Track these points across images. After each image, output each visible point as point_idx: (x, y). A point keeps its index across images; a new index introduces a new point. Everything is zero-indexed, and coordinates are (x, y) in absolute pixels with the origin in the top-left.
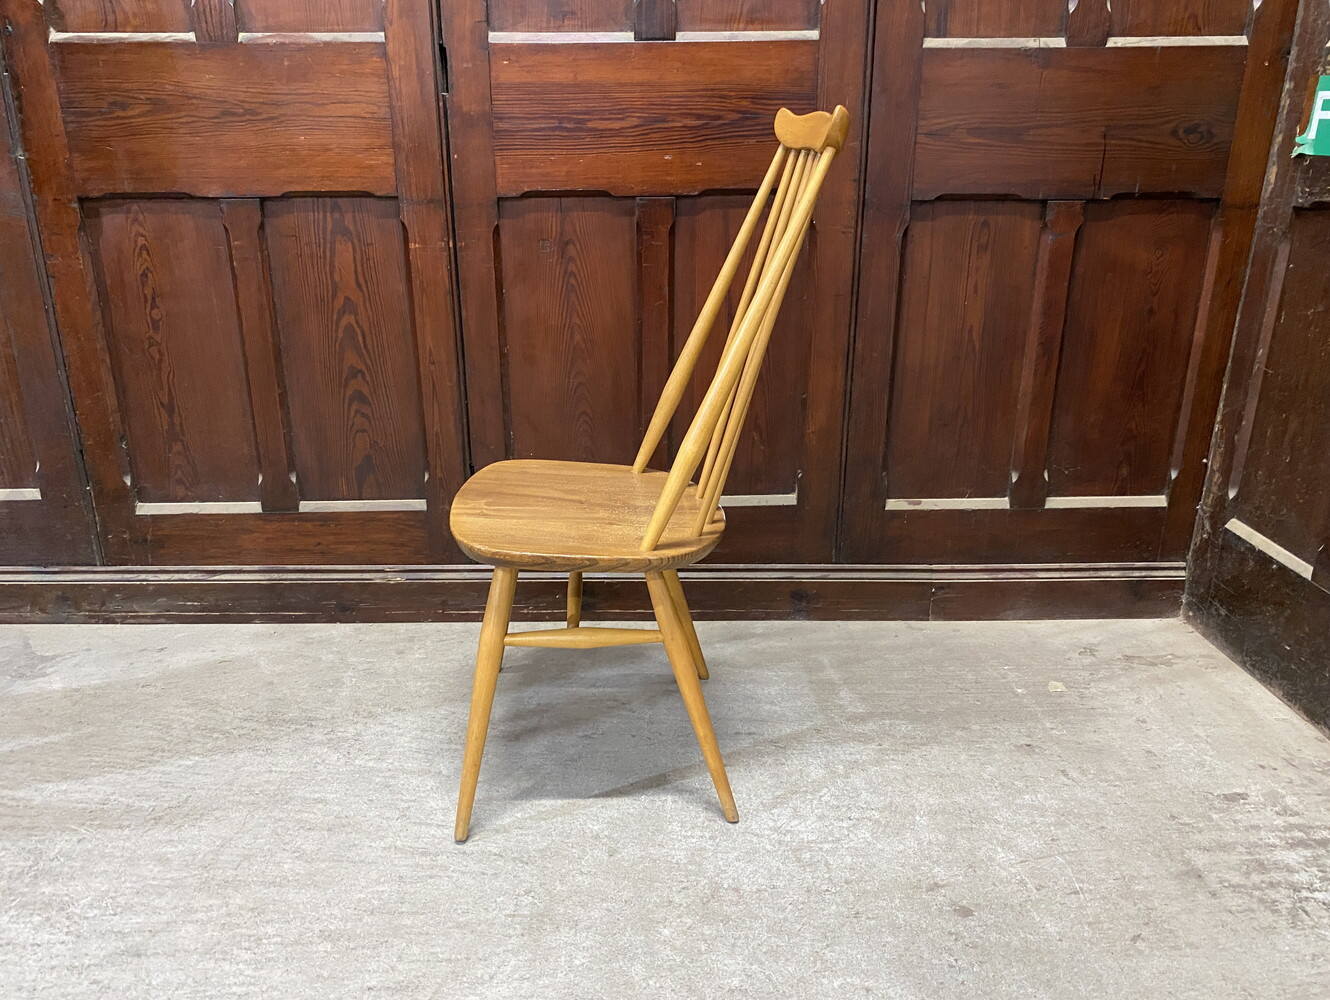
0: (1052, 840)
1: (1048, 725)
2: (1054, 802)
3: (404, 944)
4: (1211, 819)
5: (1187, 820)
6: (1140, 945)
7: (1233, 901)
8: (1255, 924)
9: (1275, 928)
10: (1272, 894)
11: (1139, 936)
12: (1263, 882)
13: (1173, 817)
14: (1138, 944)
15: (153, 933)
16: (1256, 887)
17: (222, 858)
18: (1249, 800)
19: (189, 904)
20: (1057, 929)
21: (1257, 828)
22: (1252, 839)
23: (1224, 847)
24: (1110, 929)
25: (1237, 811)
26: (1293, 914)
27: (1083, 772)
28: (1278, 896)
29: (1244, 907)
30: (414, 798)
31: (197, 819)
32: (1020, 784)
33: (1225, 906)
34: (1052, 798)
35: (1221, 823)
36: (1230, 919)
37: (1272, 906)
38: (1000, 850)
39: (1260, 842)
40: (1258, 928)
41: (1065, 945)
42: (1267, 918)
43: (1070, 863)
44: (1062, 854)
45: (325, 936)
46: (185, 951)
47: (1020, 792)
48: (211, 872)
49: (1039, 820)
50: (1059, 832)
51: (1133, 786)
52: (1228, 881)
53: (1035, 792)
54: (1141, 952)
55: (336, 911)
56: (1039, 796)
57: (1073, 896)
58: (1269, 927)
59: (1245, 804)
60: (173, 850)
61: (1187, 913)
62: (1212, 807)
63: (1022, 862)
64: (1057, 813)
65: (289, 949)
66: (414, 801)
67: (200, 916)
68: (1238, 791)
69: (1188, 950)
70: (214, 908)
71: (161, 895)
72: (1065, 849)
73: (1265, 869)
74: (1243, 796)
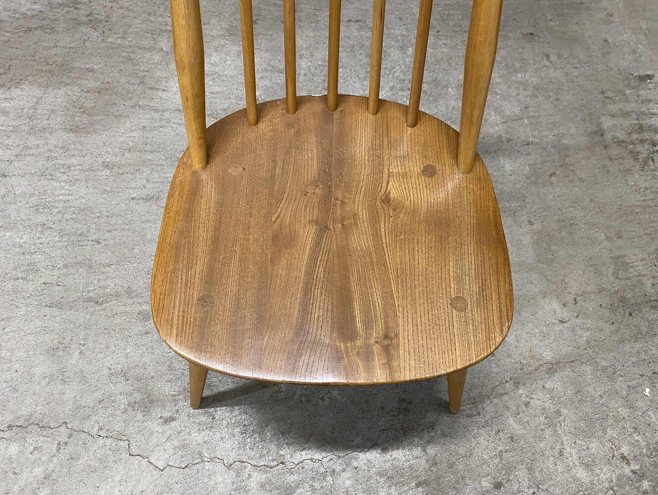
0: (526, 108)
1: (549, 17)
2: (535, 79)
3: (149, 172)
4: (624, 94)
5: (610, 94)
6: (553, 179)
7: (614, 151)
8: (621, 168)
9: (632, 170)
10: (640, 148)
11: (554, 173)
12: (637, 139)
13: (603, 92)
14: (552, 178)
15: (10, 162)
16: (632, 143)
17: (39, 111)
18: (653, 80)
19: (26, 143)
20: (511, 168)
21: (649, 101)
22: (644, 109)
23: (625, 114)
24: (540, 168)
25: (643, 89)
26: (645, 161)
27: (560, 56)
28: (642, 149)
29: (621, 156)
30: (147, 69)
31: (18, 83)
32: (517, 65)
33: (609, 155)
34: (534, 77)
35: (630, 97)
36: (609, 163)
37: (635, 155)
38: (493, 114)
39: (647, 112)
40: (622, 170)
41: (512, 178)
42: (629, 162)
43: (531, 124)
44: (528, 118)
45: (105, 165)
46: (30, 174)
47: (516, 71)
48: (34, 121)
49: (522, 92)
50: (531, 102)
51: (587, 68)
52: (618, 138)
53: (526, 71)
54: (552, 183)
55: (109, 150)
56: (527, 74)
57: (526, 146)
58: (629, 169)
59: (649, 83)
60: (9, 105)
61: (586, 159)
62: (628, 86)
63: (504, 123)
64: (534, 88)
65: (86, 173)
66: (147, 71)
67: (33, 151)
68: (649, 73)
69: (578, 183)
70: (40, 146)
71: (8, 137)
72: (532, 114)
73: (643, 130)
74: (650, 77)
